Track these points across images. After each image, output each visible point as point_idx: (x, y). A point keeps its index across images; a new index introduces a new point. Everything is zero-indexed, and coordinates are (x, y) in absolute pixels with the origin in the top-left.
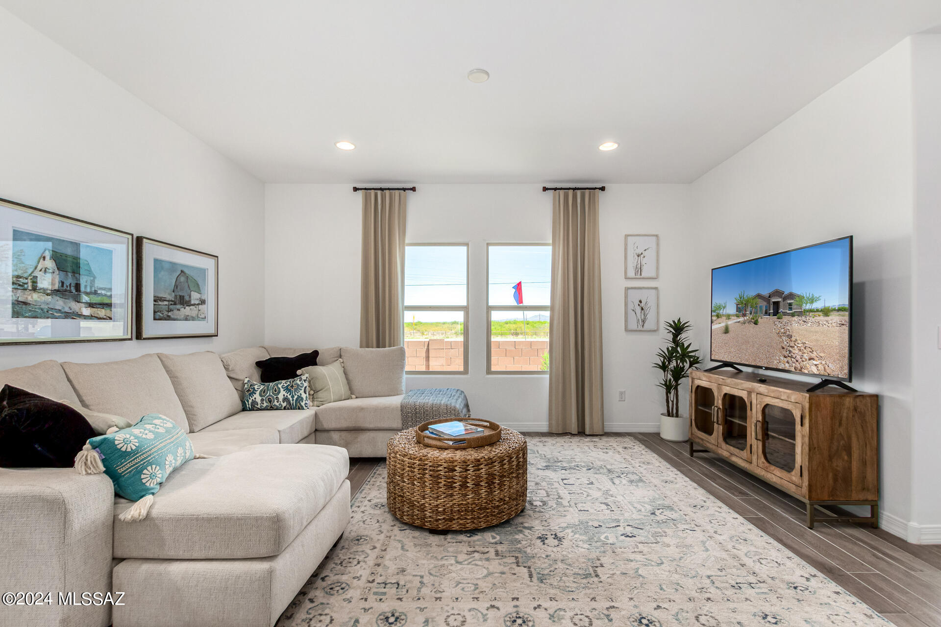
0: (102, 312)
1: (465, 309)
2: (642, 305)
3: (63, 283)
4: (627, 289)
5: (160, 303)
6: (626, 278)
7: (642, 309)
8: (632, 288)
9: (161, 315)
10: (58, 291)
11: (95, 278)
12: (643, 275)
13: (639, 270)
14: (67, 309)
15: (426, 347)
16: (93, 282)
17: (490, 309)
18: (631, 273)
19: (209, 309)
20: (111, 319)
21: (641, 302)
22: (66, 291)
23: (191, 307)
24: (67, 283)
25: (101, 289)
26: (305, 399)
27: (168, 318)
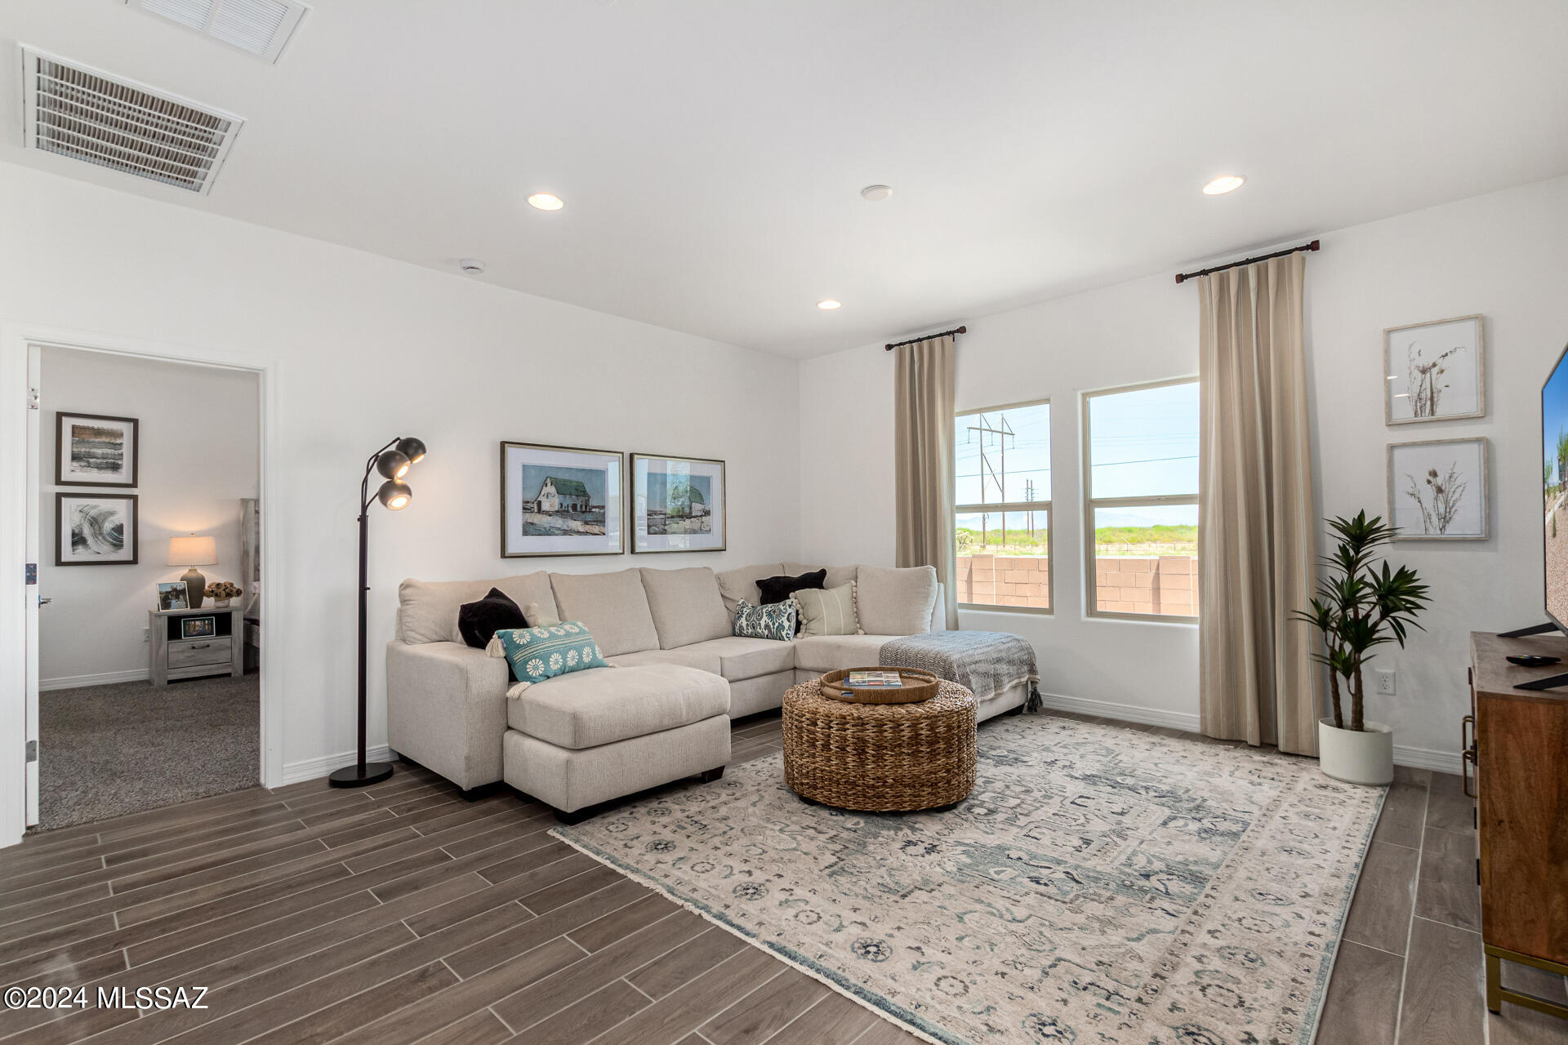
0: (596, 529)
1: (1047, 506)
2: (1439, 481)
3: (562, 505)
4: (1392, 448)
5: (655, 517)
6: (1391, 425)
7: (1440, 490)
8: (1404, 445)
9: (657, 529)
10: (557, 512)
11: (589, 497)
12: (1440, 412)
13: (1426, 403)
14: (565, 527)
15: (1154, 571)
16: (588, 501)
17: (1090, 505)
18: (1404, 412)
19: (715, 520)
20: (604, 534)
21: (1434, 474)
22: (564, 511)
23: (693, 519)
24: (565, 504)
25: (595, 507)
26: (787, 628)
27: (664, 532)
